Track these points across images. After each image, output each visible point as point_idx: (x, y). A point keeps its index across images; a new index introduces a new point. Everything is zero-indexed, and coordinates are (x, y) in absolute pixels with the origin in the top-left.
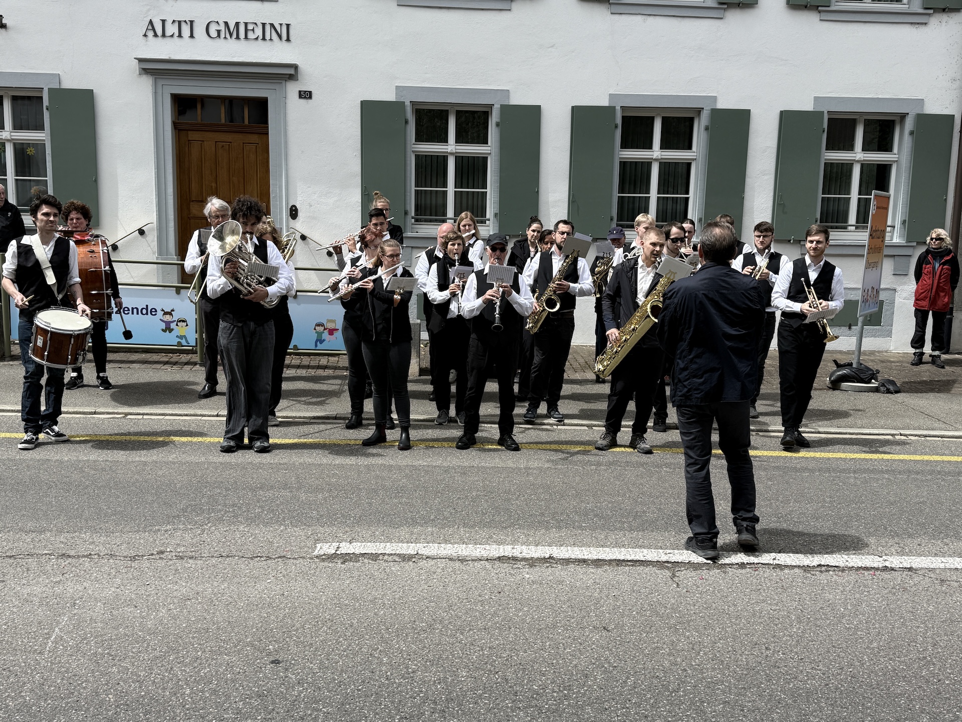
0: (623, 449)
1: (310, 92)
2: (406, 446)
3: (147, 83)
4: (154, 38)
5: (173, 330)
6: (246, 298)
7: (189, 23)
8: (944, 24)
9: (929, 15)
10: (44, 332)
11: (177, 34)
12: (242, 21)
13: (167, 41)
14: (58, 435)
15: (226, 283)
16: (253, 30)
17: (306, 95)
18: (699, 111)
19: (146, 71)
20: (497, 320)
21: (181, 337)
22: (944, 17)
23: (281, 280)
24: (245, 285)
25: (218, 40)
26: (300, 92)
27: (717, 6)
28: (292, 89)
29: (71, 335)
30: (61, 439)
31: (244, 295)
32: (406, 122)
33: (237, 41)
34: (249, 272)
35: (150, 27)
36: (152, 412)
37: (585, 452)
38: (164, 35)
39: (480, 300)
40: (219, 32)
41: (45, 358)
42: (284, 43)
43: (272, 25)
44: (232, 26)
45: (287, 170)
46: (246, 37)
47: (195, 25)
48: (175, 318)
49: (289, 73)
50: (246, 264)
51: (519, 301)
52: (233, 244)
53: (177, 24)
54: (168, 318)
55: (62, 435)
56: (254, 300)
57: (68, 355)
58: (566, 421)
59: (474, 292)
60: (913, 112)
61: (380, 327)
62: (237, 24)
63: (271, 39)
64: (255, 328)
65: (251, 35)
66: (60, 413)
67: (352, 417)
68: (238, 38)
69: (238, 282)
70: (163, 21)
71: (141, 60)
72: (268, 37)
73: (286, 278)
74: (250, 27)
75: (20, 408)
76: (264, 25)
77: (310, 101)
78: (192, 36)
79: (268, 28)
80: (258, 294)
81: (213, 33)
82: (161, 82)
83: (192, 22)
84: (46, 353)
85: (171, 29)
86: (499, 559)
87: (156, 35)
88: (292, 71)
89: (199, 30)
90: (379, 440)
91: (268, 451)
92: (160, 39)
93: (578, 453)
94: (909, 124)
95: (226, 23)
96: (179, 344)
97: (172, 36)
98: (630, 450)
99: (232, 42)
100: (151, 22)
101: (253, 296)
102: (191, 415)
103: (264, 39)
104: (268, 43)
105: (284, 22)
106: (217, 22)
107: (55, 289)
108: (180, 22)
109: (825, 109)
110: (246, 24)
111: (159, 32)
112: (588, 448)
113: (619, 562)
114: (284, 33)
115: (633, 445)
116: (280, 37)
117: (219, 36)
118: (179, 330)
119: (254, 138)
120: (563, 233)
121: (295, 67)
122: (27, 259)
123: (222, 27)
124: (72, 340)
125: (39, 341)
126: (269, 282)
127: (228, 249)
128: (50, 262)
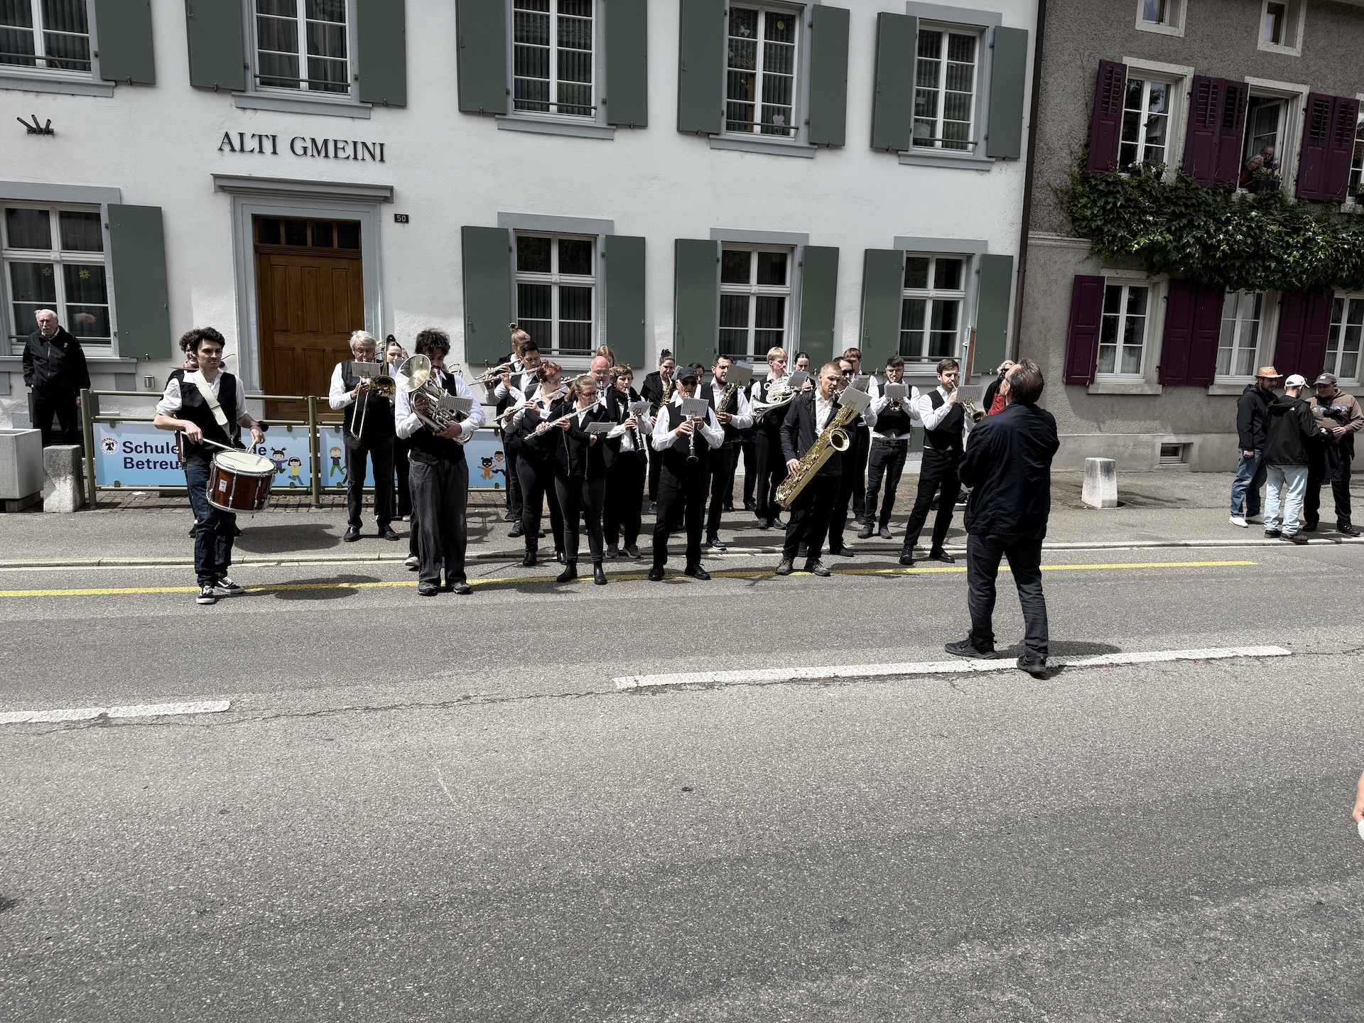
0: (800, 573)
1: (407, 216)
2: (602, 580)
3: (224, 202)
4: (232, 153)
5: (284, 470)
6: (438, 434)
7: (271, 138)
8: (1004, 172)
9: (991, 162)
10: (228, 475)
11: (257, 149)
12: (331, 138)
13: (246, 156)
14: (232, 586)
15: (415, 422)
16: (343, 148)
17: (402, 219)
18: (792, 248)
19: (222, 189)
20: (692, 452)
21: (294, 478)
22: (1004, 165)
23: (474, 415)
24: (437, 421)
25: (304, 157)
26: (396, 215)
27: (807, 145)
28: (388, 212)
29: (257, 479)
30: (237, 592)
31: (436, 432)
32: (510, 250)
33: (326, 160)
34: (441, 407)
35: (226, 141)
36: (306, 558)
37: (768, 578)
38: (242, 150)
39: (673, 433)
40: (305, 149)
41: (230, 503)
42: (378, 164)
43: (364, 144)
44: (320, 144)
45: (383, 297)
46: (336, 156)
47: (278, 140)
48: (287, 457)
49: (384, 195)
50: (436, 399)
51: (710, 433)
52: (422, 379)
53: (257, 139)
54: (278, 457)
55: (236, 587)
56: (447, 437)
57: (254, 499)
58: (728, 549)
59: (666, 424)
60: (979, 253)
61: (575, 463)
62: (326, 141)
63: (363, 159)
64: (450, 466)
65: (340, 153)
66: (230, 563)
67: (527, 555)
68: (327, 156)
69: (430, 418)
70: (241, 135)
71: (216, 177)
72: (360, 156)
73: (477, 413)
74: (340, 145)
75: (193, 559)
76: (355, 143)
77: (406, 225)
78: (275, 152)
79: (359, 147)
80: (451, 430)
81: (299, 150)
82: (240, 202)
83: (274, 137)
84: (231, 498)
85: (251, 144)
86: (792, 680)
87: (233, 150)
88: (388, 194)
89: (283, 146)
90: (570, 577)
91: (470, 593)
92: (238, 154)
93: (760, 579)
94: (975, 264)
95: (313, 140)
96: (292, 485)
97: (252, 151)
98: (808, 574)
99: (320, 160)
100: (227, 135)
101: (446, 432)
102: (350, 560)
103: (355, 158)
104: (360, 163)
105: (378, 142)
106: (303, 138)
107: (227, 430)
108: (260, 137)
109: (904, 248)
110: (336, 142)
111: (237, 146)
112: (770, 573)
113: (898, 677)
114: (378, 153)
115: (808, 568)
116: (373, 157)
117: (305, 153)
118: (292, 470)
119: (344, 263)
120: (723, 368)
121: (391, 189)
122: (192, 400)
123: (309, 144)
124: (260, 482)
125: (221, 485)
126: (460, 417)
127: (417, 385)
128: (219, 400)
